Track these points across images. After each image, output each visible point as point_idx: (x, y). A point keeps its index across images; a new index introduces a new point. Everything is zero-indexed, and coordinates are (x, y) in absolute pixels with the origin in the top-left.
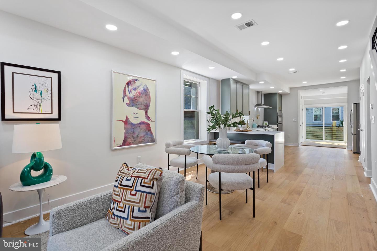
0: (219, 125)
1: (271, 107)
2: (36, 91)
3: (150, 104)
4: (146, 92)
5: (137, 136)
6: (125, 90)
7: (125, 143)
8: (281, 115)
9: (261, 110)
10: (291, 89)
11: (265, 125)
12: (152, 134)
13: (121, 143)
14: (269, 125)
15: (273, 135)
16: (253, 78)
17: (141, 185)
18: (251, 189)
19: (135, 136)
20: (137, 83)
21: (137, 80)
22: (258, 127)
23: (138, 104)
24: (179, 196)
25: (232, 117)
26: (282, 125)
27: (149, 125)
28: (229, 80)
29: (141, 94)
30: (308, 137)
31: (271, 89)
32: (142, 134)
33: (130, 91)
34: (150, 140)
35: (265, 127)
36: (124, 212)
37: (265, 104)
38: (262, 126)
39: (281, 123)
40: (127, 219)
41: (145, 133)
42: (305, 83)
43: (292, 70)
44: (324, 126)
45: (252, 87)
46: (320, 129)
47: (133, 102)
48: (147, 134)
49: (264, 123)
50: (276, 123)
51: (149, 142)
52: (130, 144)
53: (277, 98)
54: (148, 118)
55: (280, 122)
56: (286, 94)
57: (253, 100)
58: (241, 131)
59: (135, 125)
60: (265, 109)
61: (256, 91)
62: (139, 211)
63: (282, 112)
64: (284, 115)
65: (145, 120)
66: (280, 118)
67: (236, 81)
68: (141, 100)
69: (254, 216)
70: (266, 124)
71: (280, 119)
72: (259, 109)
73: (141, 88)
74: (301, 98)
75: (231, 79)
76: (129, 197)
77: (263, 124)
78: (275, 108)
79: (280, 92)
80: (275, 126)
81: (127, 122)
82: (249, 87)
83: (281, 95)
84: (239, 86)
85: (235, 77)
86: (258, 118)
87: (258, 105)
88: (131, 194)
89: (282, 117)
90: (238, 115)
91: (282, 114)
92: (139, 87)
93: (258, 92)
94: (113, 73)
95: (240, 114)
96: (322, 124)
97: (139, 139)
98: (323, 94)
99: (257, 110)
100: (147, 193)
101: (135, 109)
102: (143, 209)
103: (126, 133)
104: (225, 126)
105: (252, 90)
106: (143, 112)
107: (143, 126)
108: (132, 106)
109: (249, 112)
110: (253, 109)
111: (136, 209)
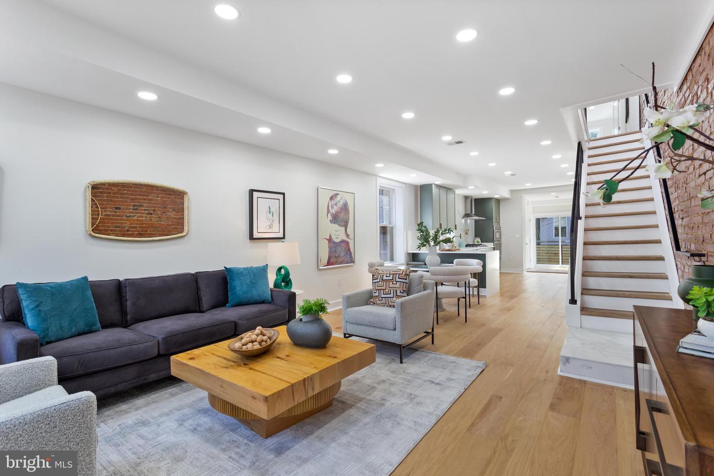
0: (428, 242)
1: (485, 219)
2: (270, 213)
3: (349, 220)
4: (345, 207)
5: (339, 256)
6: (328, 206)
7: (329, 263)
8: (499, 229)
9: (471, 222)
10: (512, 191)
11: (476, 243)
12: (351, 253)
13: (326, 262)
14: (482, 243)
15: (485, 254)
16: (461, 184)
17: (399, 278)
18: (463, 298)
19: (337, 255)
20: (339, 197)
21: (338, 194)
22: (467, 246)
23: (339, 220)
24: (421, 285)
25: (441, 233)
26: (501, 243)
27: (348, 243)
28: (430, 185)
29: (341, 209)
30: (539, 261)
31: (484, 193)
32: (342, 254)
33: (332, 207)
34: (349, 260)
35: (476, 245)
36: (390, 294)
37: (476, 215)
38: (473, 245)
39: (500, 240)
40: (393, 297)
41: (345, 253)
42: (528, 185)
43: (508, 173)
44: (560, 244)
45: (458, 191)
46: (556, 249)
47: (335, 219)
48: (346, 253)
49: (476, 241)
50: (492, 241)
51: (348, 263)
52: (332, 264)
53: (493, 205)
54: (348, 236)
55: (498, 238)
56: (506, 199)
57: (460, 209)
58: (447, 250)
59: (336, 243)
60: (476, 221)
61: (463, 196)
62: (400, 292)
63: (499, 225)
64: (503, 230)
65: (345, 238)
66: (497, 233)
67: (440, 187)
68: (341, 215)
69: (466, 322)
70: (478, 242)
71: (497, 235)
72: (469, 221)
73: (341, 203)
74: (528, 204)
75: (433, 185)
76: (391, 285)
77: (474, 242)
78: (489, 218)
79: (497, 196)
80: (491, 245)
81: (330, 240)
82: (455, 193)
83: (498, 201)
84: (443, 192)
85: (438, 183)
86: (466, 234)
87: (467, 215)
88: (393, 284)
89: (501, 232)
90: (447, 232)
91: (500, 227)
92: (339, 202)
93: (466, 198)
94: (320, 189)
95: (450, 231)
96: (558, 242)
97: (340, 259)
98: (557, 198)
99: (466, 222)
100: (403, 282)
101: (336, 226)
102: (402, 291)
103: (330, 252)
104: (435, 243)
105: (459, 195)
106: (343, 228)
107: (343, 245)
108: (334, 223)
109: (456, 226)
110: (461, 221)
111: (398, 292)
